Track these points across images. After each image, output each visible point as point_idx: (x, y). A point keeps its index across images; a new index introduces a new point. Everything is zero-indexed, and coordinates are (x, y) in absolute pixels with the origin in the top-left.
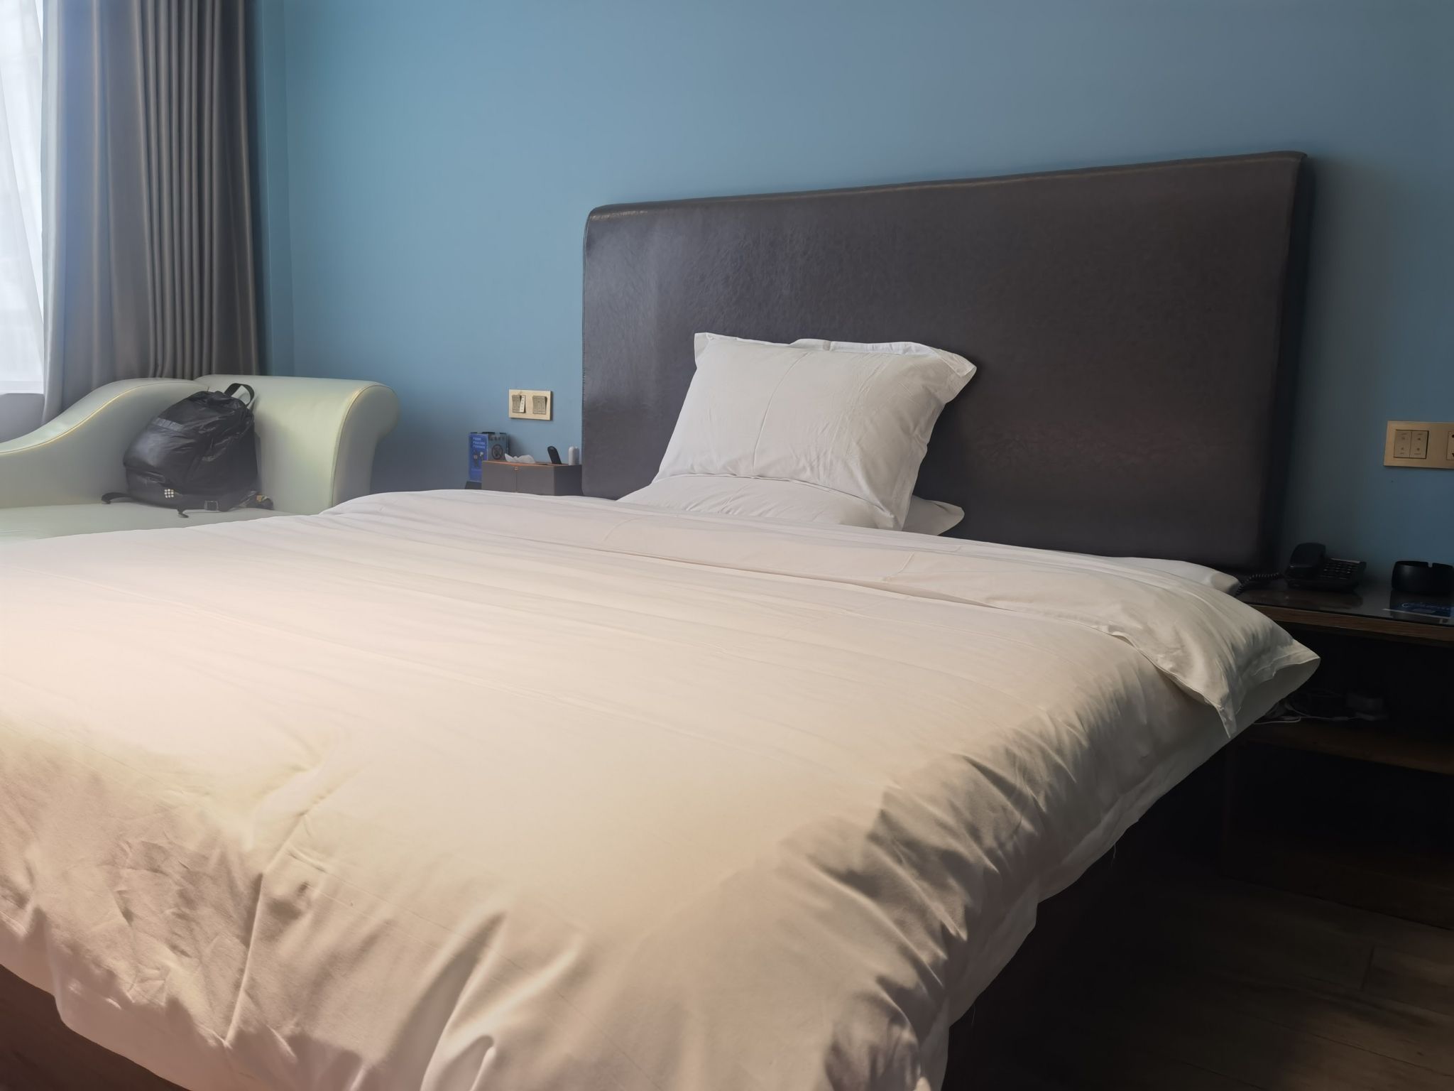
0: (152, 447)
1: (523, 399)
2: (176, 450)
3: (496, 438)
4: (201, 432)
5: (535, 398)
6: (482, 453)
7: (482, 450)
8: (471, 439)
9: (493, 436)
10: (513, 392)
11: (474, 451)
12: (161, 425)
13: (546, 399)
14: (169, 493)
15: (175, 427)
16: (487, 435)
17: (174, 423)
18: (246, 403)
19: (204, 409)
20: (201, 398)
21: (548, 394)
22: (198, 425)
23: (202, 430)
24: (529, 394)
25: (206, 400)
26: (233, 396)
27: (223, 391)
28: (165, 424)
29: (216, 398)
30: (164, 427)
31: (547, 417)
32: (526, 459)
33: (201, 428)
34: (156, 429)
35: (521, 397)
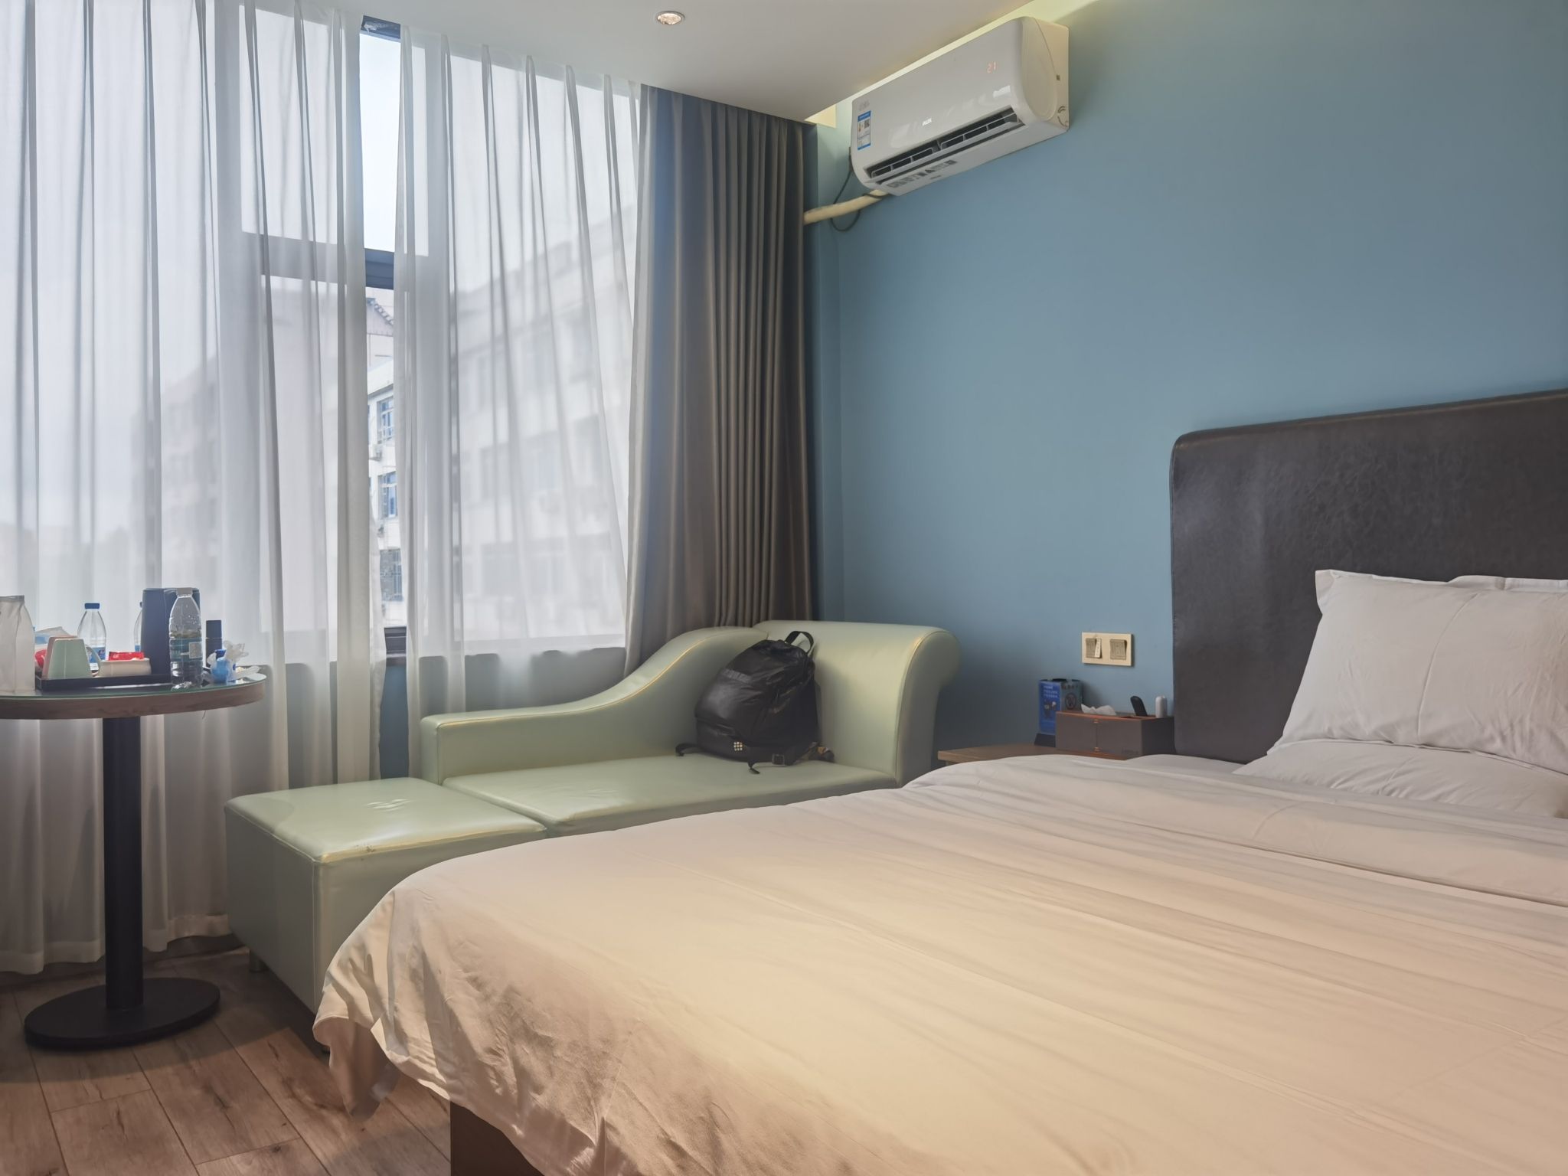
0: (722, 698)
1: (1098, 643)
2: (744, 702)
3: (1069, 686)
4: (768, 683)
5: (1113, 643)
6: (1054, 703)
7: (1054, 700)
8: (1042, 687)
9: (1066, 685)
10: (1085, 636)
11: (1044, 700)
12: (730, 676)
13: (1126, 642)
14: (738, 746)
15: (744, 679)
16: (1058, 684)
17: (743, 675)
18: (806, 651)
19: (768, 658)
20: (765, 647)
21: (1128, 638)
22: (765, 676)
23: (769, 681)
24: (1105, 639)
25: (769, 649)
26: (793, 644)
27: (784, 639)
28: (733, 675)
29: (779, 647)
30: (734, 678)
31: (1128, 662)
32: (1106, 710)
33: (768, 679)
34: (726, 680)
35: (1096, 641)
